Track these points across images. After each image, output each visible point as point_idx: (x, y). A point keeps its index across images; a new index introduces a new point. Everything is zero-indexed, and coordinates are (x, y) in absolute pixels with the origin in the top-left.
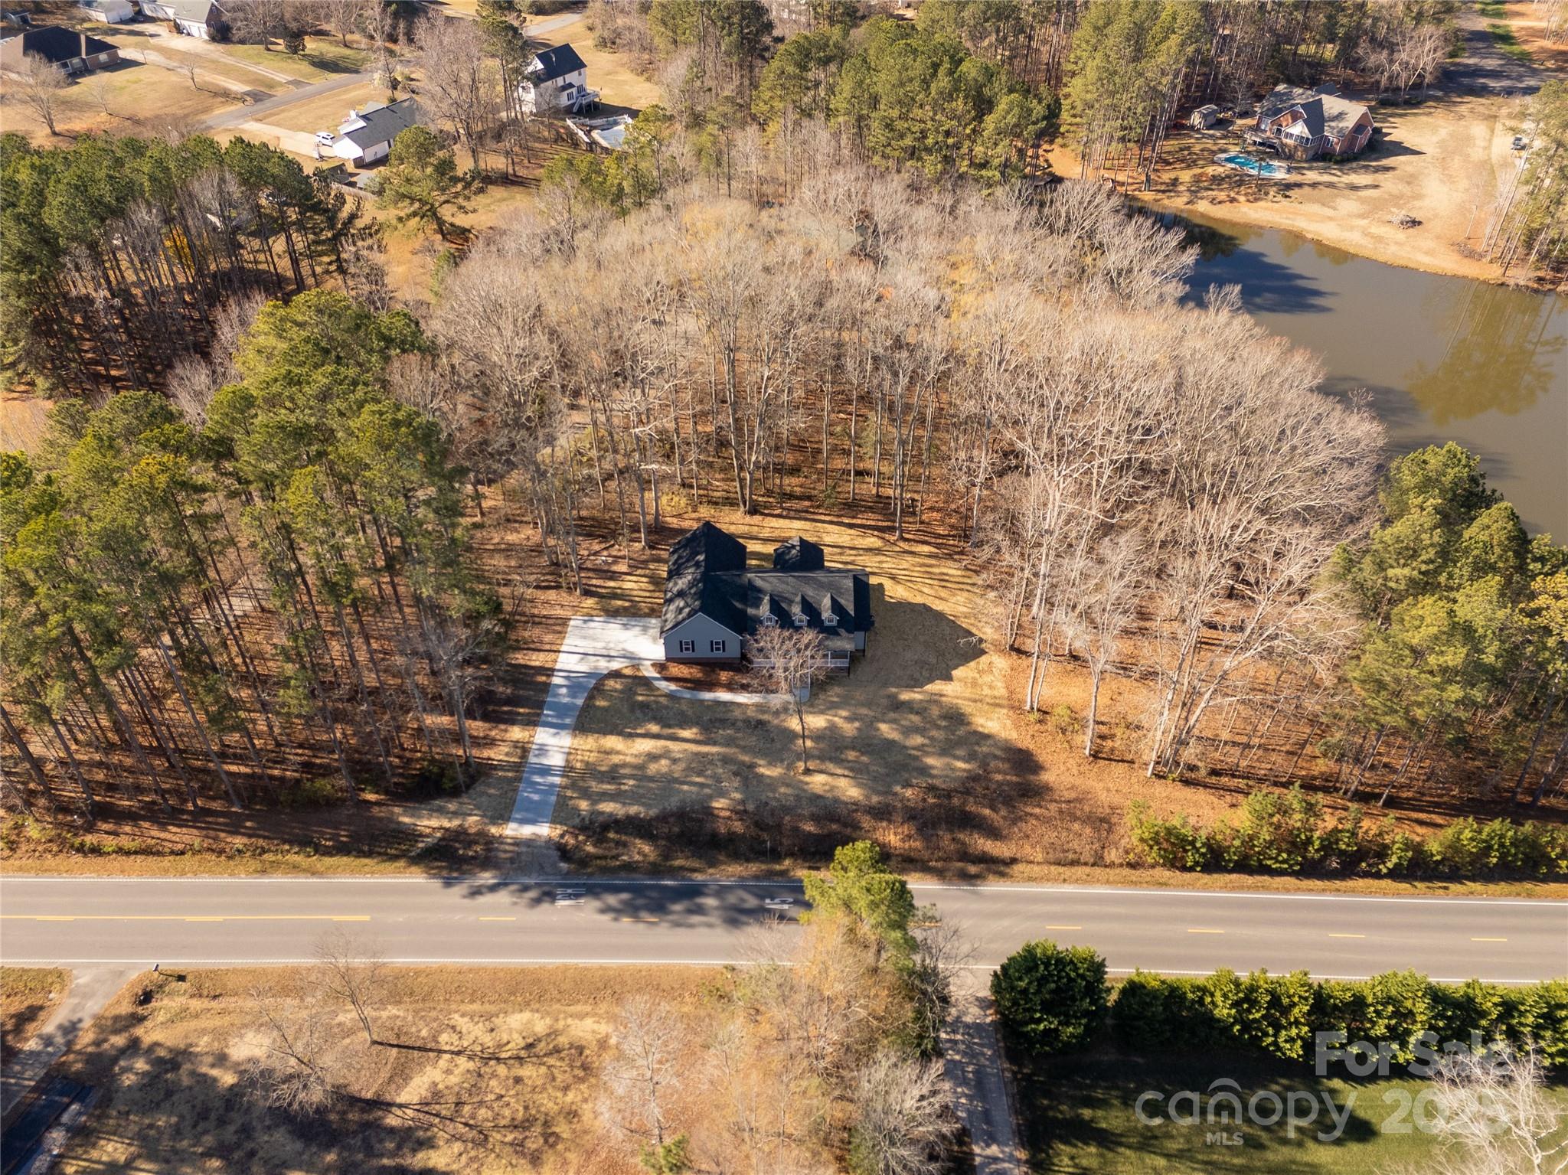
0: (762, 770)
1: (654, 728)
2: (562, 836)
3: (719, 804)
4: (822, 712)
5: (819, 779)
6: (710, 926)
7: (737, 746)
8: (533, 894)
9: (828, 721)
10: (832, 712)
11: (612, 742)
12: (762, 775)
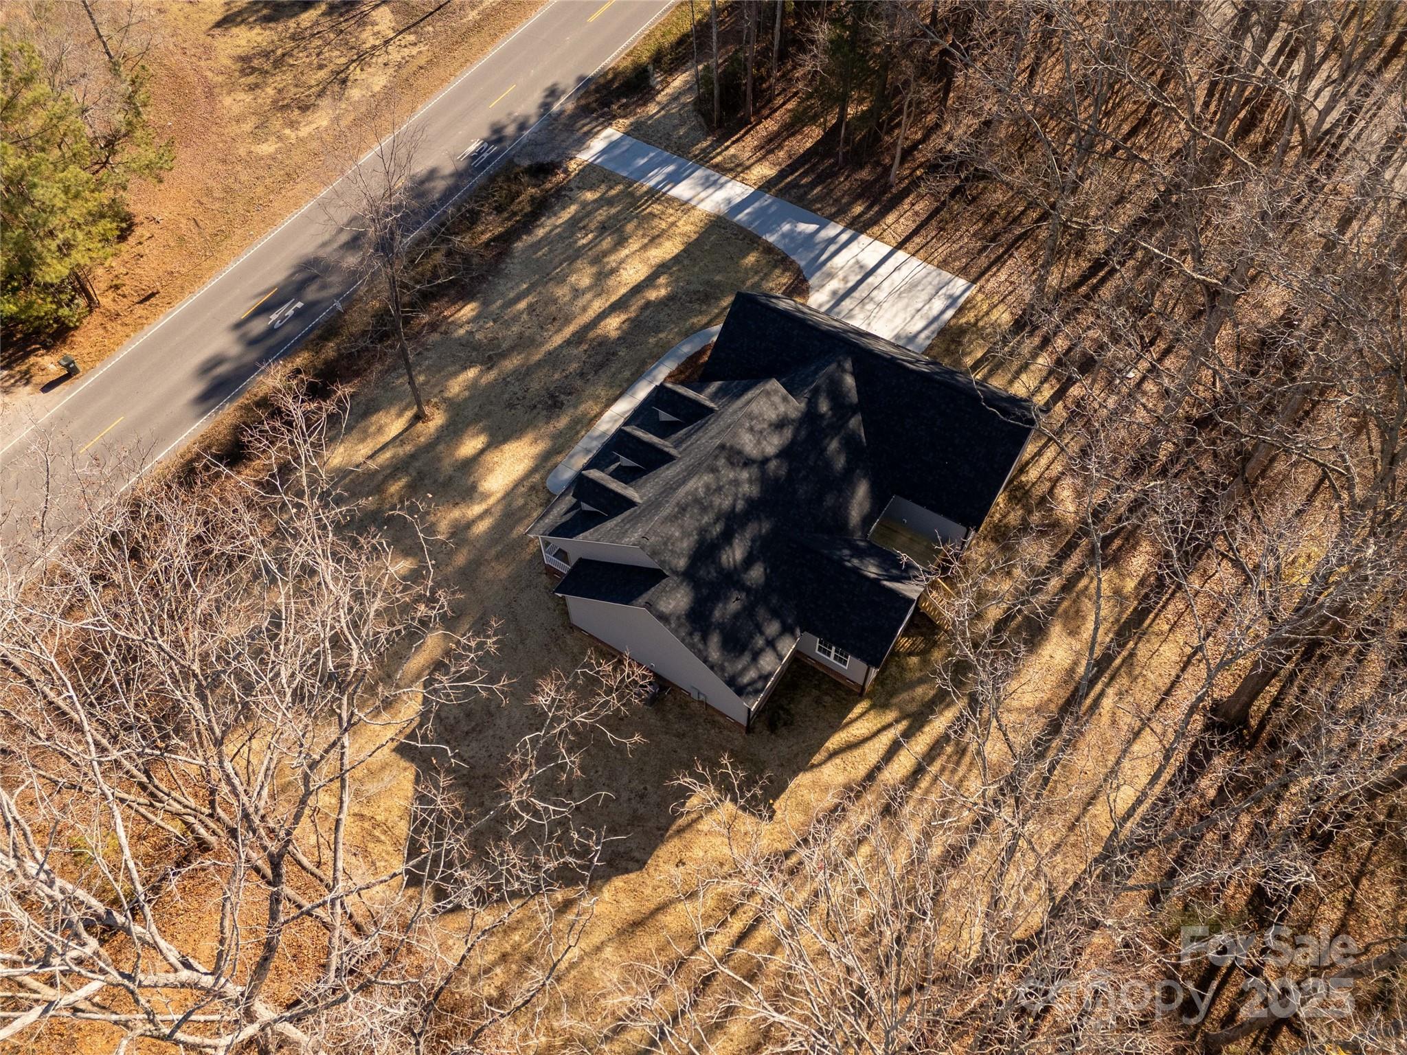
0: (472, 373)
1: (652, 295)
2: (566, 171)
3: (468, 311)
4: (509, 495)
5: (395, 426)
6: (324, 245)
7: (539, 364)
8: (510, 130)
9: (485, 496)
10: (497, 512)
11: (668, 249)
12: (464, 368)
